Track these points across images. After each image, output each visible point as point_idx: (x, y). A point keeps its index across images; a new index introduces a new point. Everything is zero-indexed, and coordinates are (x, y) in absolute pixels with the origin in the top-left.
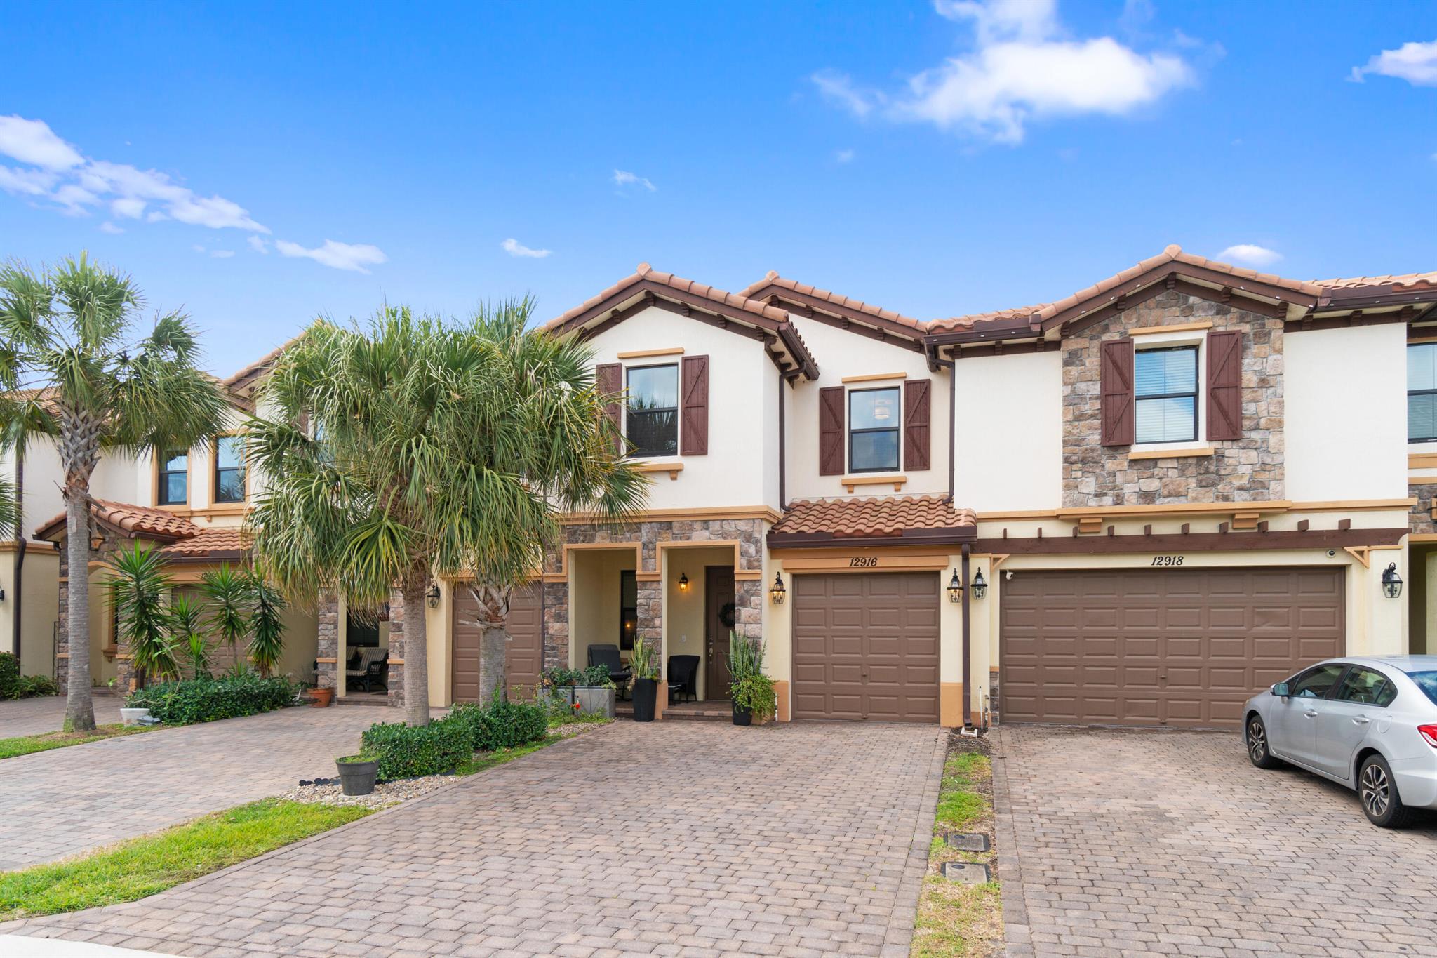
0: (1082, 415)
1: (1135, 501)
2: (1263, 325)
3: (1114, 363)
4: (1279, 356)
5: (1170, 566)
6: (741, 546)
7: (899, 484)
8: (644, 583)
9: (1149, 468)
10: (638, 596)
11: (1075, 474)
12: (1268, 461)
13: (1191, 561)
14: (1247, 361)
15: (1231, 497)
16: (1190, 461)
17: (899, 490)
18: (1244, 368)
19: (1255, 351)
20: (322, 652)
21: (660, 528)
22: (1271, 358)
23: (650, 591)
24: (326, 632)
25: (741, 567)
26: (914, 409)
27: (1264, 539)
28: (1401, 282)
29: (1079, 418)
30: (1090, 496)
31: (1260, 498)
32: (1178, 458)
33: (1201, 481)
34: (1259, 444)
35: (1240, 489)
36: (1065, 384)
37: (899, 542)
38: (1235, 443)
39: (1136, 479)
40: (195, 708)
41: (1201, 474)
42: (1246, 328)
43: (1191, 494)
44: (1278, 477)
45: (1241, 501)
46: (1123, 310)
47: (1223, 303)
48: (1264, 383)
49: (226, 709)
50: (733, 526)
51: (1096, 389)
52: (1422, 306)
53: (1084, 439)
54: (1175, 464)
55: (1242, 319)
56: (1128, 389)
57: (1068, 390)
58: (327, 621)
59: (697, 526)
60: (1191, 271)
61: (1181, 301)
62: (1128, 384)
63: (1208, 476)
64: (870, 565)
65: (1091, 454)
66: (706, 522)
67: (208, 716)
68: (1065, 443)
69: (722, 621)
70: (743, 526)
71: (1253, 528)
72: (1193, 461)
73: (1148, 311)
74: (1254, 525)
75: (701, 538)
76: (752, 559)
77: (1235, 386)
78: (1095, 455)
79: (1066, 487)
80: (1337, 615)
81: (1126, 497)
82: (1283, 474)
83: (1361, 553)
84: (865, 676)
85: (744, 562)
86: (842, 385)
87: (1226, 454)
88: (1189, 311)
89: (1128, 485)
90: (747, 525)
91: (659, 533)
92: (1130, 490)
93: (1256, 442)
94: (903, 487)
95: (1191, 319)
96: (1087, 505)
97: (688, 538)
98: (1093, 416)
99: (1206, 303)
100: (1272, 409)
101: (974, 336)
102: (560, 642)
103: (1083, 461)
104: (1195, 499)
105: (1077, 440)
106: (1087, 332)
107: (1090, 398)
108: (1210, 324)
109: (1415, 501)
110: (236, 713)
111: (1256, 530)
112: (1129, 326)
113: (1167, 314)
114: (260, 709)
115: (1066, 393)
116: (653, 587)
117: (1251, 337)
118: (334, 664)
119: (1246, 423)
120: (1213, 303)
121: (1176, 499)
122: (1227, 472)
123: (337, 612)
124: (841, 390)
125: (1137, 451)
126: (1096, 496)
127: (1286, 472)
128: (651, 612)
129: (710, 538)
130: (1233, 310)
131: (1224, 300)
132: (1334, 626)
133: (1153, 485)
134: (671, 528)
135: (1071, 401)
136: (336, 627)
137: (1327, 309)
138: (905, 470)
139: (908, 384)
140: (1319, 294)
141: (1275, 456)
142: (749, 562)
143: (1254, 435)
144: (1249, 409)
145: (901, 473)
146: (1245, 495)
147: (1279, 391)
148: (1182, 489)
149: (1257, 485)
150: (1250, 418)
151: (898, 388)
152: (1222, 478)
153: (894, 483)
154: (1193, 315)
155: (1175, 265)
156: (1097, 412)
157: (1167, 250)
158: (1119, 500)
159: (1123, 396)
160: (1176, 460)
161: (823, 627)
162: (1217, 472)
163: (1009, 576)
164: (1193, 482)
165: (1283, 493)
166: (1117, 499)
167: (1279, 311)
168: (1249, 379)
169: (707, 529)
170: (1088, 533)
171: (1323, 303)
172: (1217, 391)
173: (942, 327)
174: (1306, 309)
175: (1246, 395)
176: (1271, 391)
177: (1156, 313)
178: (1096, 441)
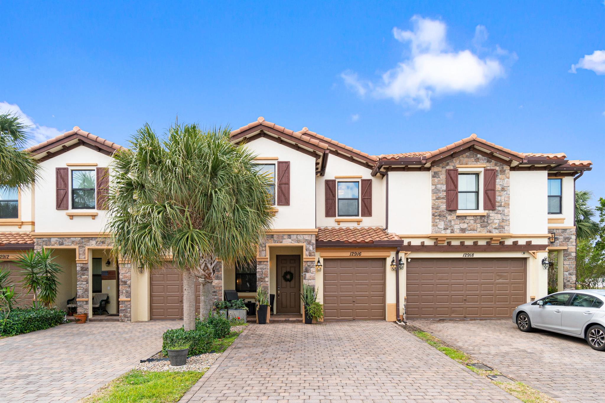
0: (439, 197)
1: (458, 232)
2: (503, 168)
3: (451, 178)
4: (508, 180)
5: (469, 257)
6: (306, 246)
7: (359, 222)
8: (260, 262)
9: (463, 219)
10: (257, 268)
11: (436, 221)
12: (505, 218)
13: (477, 255)
14: (498, 181)
15: (492, 231)
16: (478, 217)
17: (359, 224)
18: (497, 183)
19: (500, 177)
20: (79, 295)
21: (268, 238)
22: (505, 180)
23: (263, 266)
24: (82, 286)
25: (306, 255)
26: (365, 191)
27: (502, 247)
28: (549, 156)
29: (438, 198)
30: (442, 229)
31: (502, 232)
32: (474, 216)
33: (482, 225)
34: (501, 212)
35: (495, 228)
36: (433, 185)
37: (372, 246)
38: (493, 211)
39: (459, 223)
40: (20, 326)
41: (481, 222)
42: (497, 168)
43: (478, 230)
44: (508, 225)
45: (495, 233)
46: (454, 157)
47: (490, 158)
48: (503, 189)
49: (35, 326)
50: (302, 237)
51: (444, 187)
52: (553, 165)
53: (440, 207)
54: (472, 218)
55: (496, 165)
56: (456, 188)
57: (434, 187)
58: (82, 280)
59: (285, 237)
60: (480, 145)
61: (475, 156)
62: (456, 186)
63: (484, 223)
64: (358, 255)
65: (442, 213)
66: (289, 235)
67: (26, 330)
68: (433, 208)
69: (284, 279)
70: (307, 237)
71: (498, 243)
72: (479, 217)
73: (463, 158)
74: (499, 242)
75: (287, 242)
76: (311, 252)
77: (494, 190)
78: (444, 213)
79: (433, 226)
80: (524, 276)
81: (455, 230)
82: (509, 224)
83: (534, 253)
84: (354, 301)
85: (307, 253)
86: (335, 179)
87: (490, 215)
88: (477, 160)
89: (456, 226)
90: (309, 237)
91: (267, 240)
92: (457, 227)
93: (500, 211)
94: (361, 223)
95: (478, 163)
96: (441, 233)
97: (281, 242)
98: (443, 198)
99: (484, 158)
100: (506, 199)
101: (399, 163)
102: (218, 289)
103: (439, 215)
104: (480, 232)
105: (437, 207)
106: (441, 165)
107: (442, 191)
108: (485, 166)
109: (550, 235)
110: (39, 328)
111: (499, 244)
112: (456, 164)
113: (470, 160)
114: (50, 326)
115: (433, 189)
116: (265, 264)
117: (499, 172)
118: (87, 302)
119: (497, 204)
120: (486, 158)
121: (473, 231)
122: (491, 222)
123: (88, 275)
124: (334, 181)
125: (459, 212)
126: (444, 229)
127: (510, 223)
128: (263, 275)
129: (292, 243)
130: (493, 161)
131: (490, 157)
132: (522, 279)
133: (465, 226)
134: (273, 238)
135: (435, 191)
136: (88, 283)
137: (526, 164)
138: (361, 216)
139: (363, 181)
140: (524, 158)
141: (507, 217)
142: (310, 253)
143: (500, 209)
144: (498, 199)
145: (360, 217)
146: (497, 231)
147: (508, 193)
148: (475, 228)
149: (501, 227)
150: (498, 202)
151: (358, 182)
152: (489, 224)
153: (357, 221)
154: (479, 162)
155: (475, 142)
156: (444, 196)
157: (472, 136)
158: (453, 231)
159: (454, 191)
160: (473, 217)
161: (336, 281)
162: (487, 222)
163: (409, 260)
164: (479, 225)
165: (509, 230)
166: (452, 231)
167: (509, 163)
168: (498, 187)
169: (290, 238)
170: (440, 244)
171: (525, 161)
172: (487, 191)
173: (386, 158)
174: (518, 163)
175: (497, 193)
176: (505, 192)
177: (466, 160)
178: (444, 208)
